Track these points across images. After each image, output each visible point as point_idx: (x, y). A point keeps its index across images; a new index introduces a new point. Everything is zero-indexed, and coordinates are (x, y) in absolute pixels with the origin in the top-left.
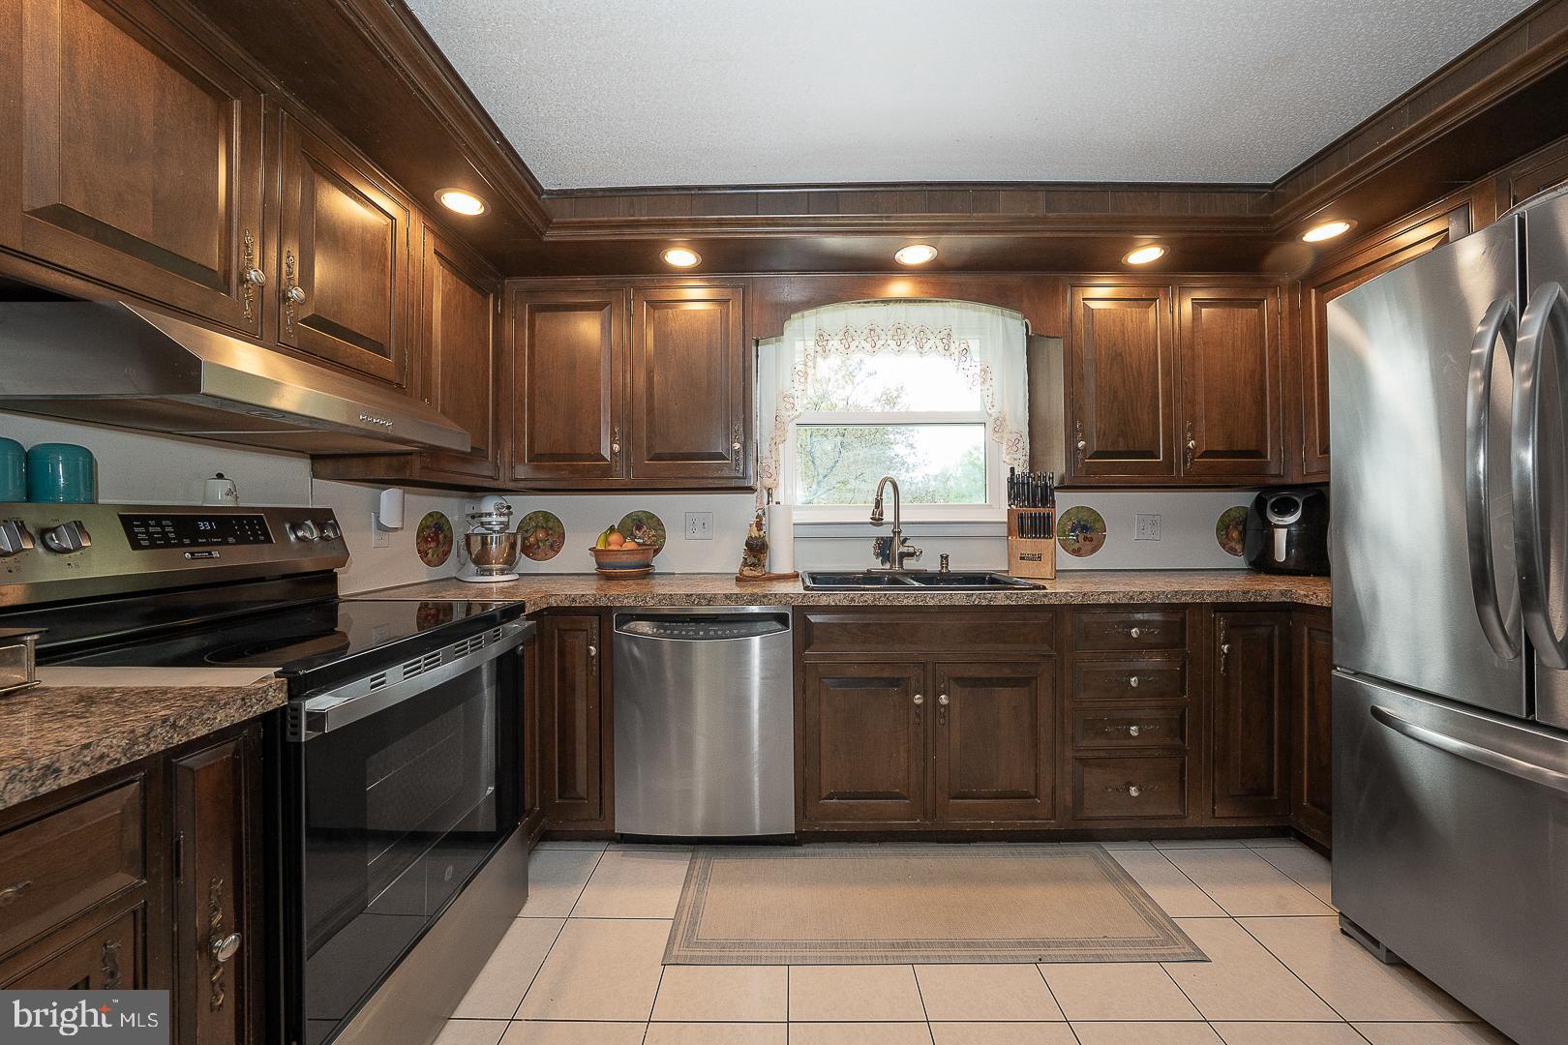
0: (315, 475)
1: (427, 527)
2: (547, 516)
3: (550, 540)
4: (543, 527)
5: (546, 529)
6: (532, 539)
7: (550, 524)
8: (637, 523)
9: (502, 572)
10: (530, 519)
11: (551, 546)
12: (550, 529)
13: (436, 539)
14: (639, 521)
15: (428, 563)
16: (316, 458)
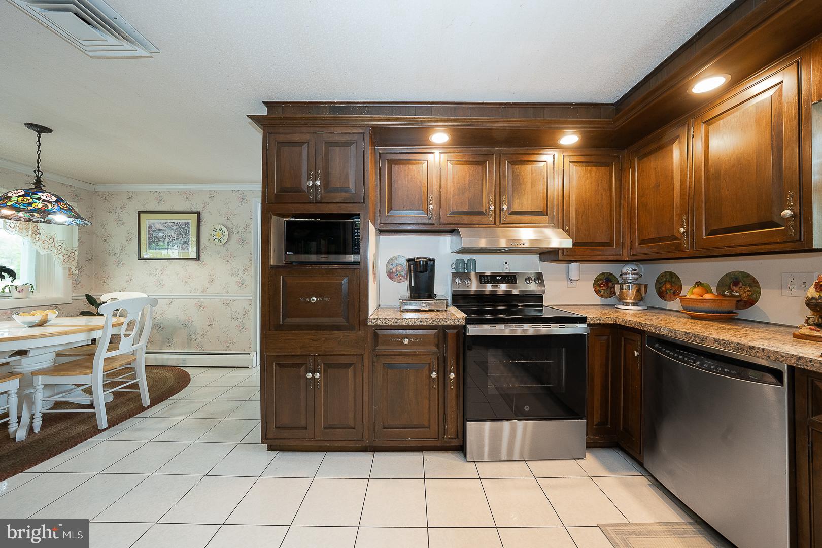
0: (541, 260)
1: (601, 280)
2: (672, 275)
3: (673, 290)
4: (669, 281)
5: (671, 282)
6: (663, 288)
7: (673, 279)
8: (734, 280)
9: (634, 304)
10: (662, 276)
11: (674, 293)
12: (674, 283)
13: (606, 285)
14: (736, 279)
15: (601, 296)
16: (540, 254)
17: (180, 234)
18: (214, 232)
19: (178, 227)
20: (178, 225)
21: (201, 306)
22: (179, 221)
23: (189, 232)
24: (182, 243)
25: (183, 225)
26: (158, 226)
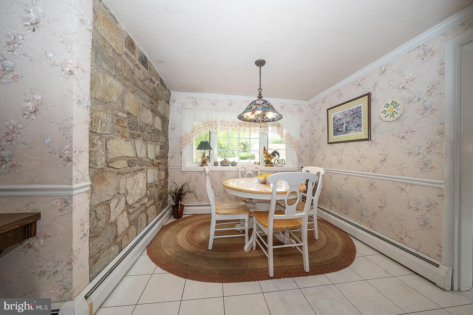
17: (354, 118)
18: (386, 109)
19: (352, 113)
20: (352, 111)
21: (372, 186)
22: (353, 108)
23: (361, 115)
24: (356, 126)
25: (356, 110)
26: (339, 116)
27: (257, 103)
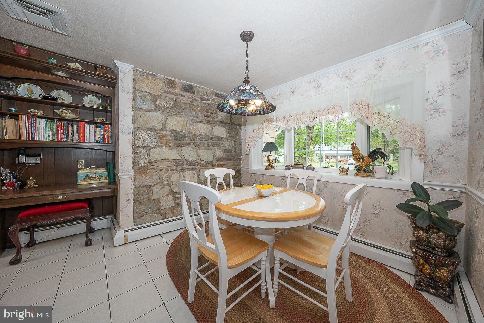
27: (242, 88)
